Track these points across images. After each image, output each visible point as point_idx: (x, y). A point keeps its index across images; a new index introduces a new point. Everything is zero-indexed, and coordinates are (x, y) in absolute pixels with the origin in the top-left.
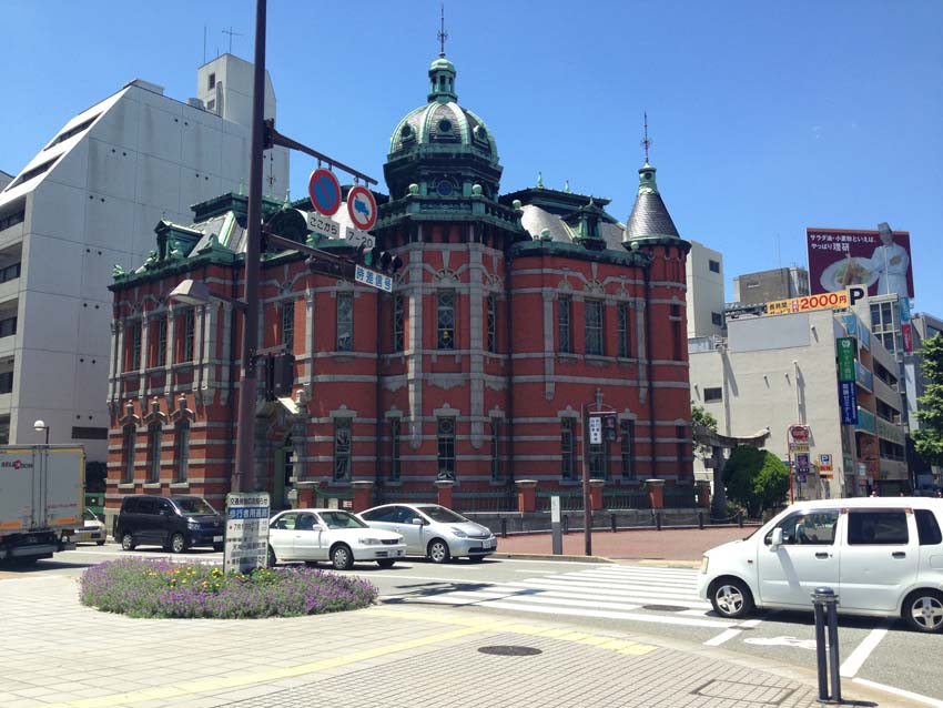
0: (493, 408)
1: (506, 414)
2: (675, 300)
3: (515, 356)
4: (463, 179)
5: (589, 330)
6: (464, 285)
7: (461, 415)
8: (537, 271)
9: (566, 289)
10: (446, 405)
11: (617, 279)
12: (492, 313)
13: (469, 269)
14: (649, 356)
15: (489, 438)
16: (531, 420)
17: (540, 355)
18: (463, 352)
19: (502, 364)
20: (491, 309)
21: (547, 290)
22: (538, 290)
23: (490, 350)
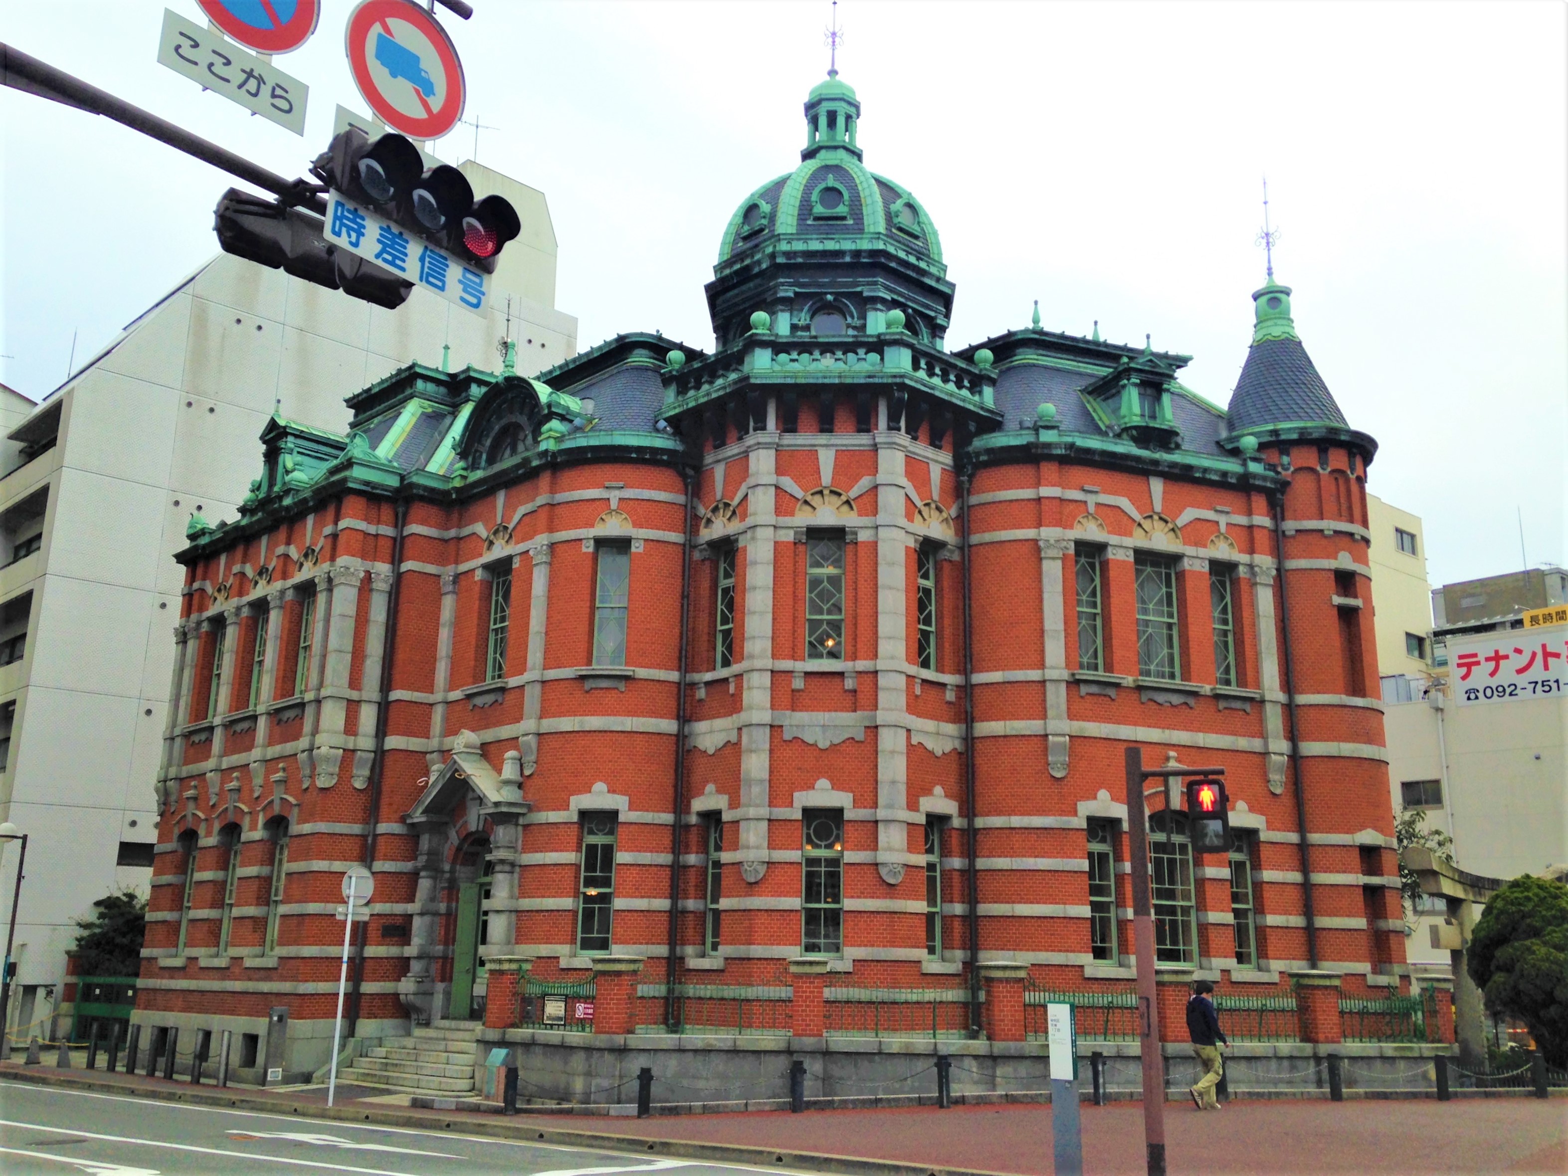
0: (928, 792)
1: (960, 809)
2: (1344, 561)
3: (978, 678)
4: (865, 303)
5: (1147, 623)
6: (866, 521)
7: (856, 804)
8: (1027, 493)
9: (1092, 532)
10: (823, 783)
11: (1210, 515)
12: (929, 584)
13: (876, 487)
14: (1288, 684)
15: (921, 860)
16: (1016, 821)
17: (1034, 675)
18: (862, 665)
19: (950, 696)
20: (926, 576)
21: (1049, 533)
22: (1029, 533)
23: (925, 664)
